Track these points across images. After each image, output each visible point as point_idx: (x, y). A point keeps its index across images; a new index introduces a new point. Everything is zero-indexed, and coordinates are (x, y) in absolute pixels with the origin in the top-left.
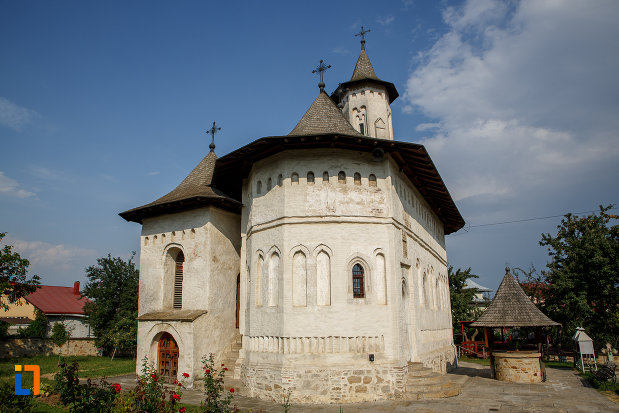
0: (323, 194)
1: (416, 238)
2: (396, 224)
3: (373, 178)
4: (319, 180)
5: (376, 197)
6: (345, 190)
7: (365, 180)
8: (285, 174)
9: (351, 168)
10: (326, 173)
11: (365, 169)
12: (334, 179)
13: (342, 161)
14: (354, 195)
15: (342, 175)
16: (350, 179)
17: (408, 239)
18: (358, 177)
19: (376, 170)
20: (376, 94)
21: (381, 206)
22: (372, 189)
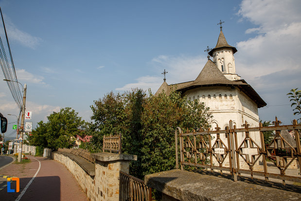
0: (214, 103)
1: (246, 115)
2: (240, 112)
3: (231, 96)
4: (212, 98)
5: (233, 103)
6: (221, 101)
7: (228, 97)
8: (200, 96)
9: (223, 93)
10: (215, 95)
11: (228, 93)
12: (218, 97)
13: (220, 91)
14: (224, 102)
15: (220, 96)
16: (223, 97)
17: (244, 115)
18: (226, 96)
19: (232, 93)
20: (228, 52)
21: (234, 106)
22: (231, 100)
